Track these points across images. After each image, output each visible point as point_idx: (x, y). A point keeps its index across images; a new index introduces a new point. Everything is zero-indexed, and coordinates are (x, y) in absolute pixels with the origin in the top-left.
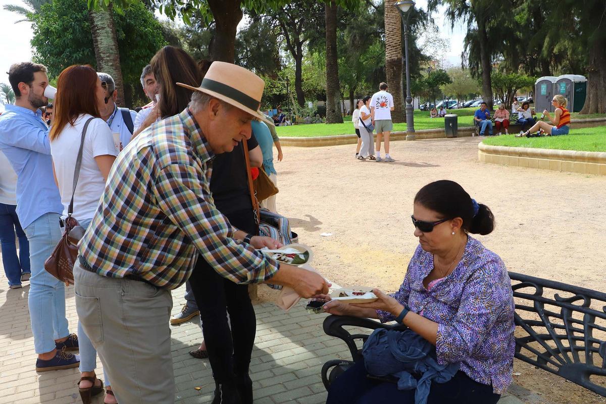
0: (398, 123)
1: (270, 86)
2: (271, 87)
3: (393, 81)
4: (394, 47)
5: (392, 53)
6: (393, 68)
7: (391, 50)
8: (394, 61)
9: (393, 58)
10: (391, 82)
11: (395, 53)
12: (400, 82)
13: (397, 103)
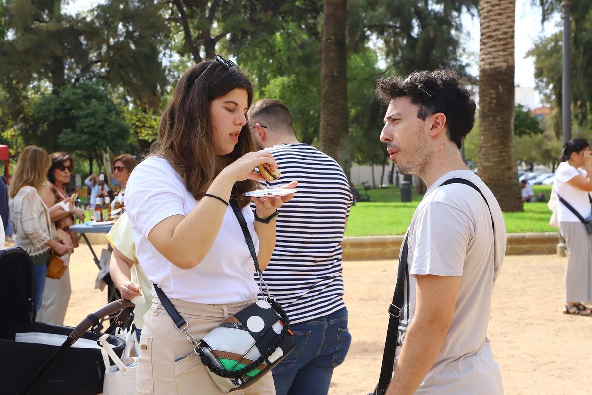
0: (513, 212)
1: (134, 124)
2: (137, 127)
3: (494, 117)
4: (500, 40)
5: (495, 55)
6: (496, 88)
7: (495, 46)
8: (501, 72)
9: (497, 65)
10: (491, 119)
11: (502, 53)
12: (510, 119)
13: (503, 167)
